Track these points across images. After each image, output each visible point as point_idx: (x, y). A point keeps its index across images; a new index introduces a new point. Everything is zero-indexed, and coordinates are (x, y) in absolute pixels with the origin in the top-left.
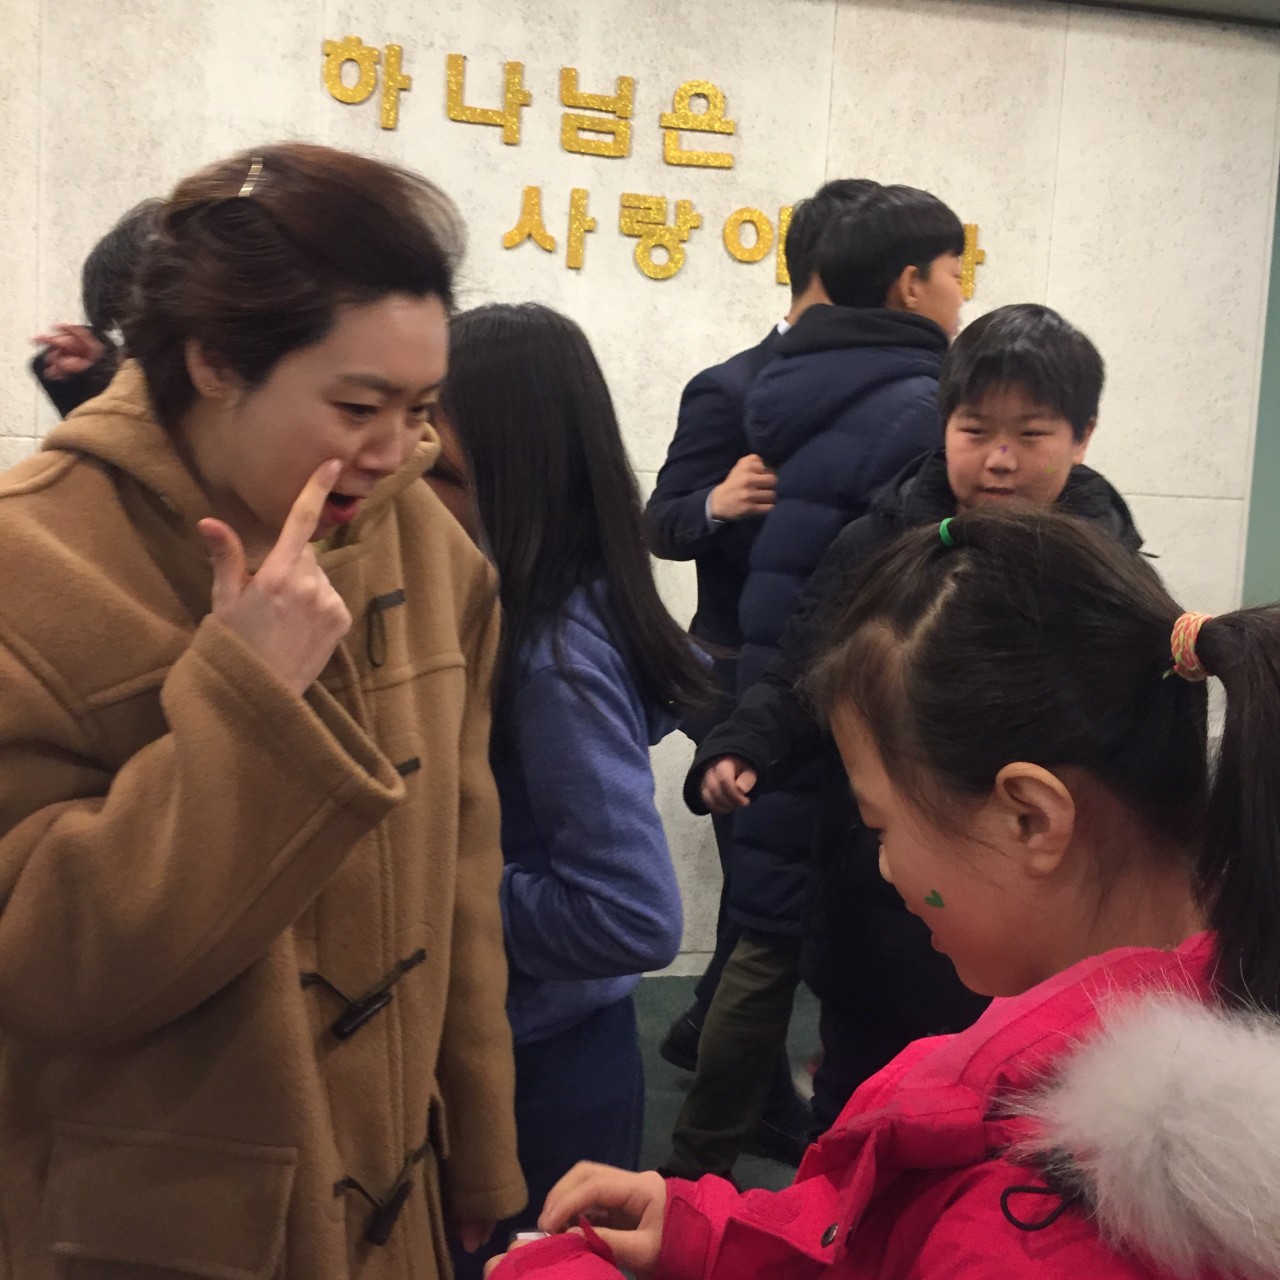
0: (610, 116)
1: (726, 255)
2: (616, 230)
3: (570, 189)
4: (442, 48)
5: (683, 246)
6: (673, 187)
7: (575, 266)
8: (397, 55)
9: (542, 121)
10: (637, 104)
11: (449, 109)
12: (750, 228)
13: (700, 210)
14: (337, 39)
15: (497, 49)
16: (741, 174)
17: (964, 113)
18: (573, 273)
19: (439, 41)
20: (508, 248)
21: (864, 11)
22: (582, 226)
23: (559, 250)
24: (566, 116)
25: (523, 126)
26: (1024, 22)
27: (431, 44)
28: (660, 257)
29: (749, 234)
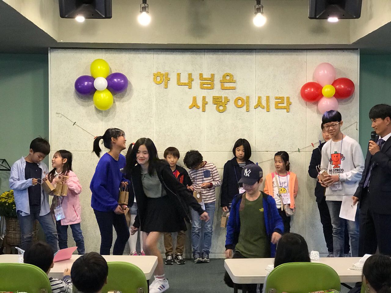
0: (210, 82)
1: (235, 107)
2: (212, 103)
3: (202, 97)
4: (176, 72)
5: (226, 105)
6: (223, 94)
7: (204, 111)
8: (167, 74)
9: (196, 84)
10: (215, 79)
11: (177, 83)
12: (240, 100)
13: (229, 98)
14: (156, 73)
15: (187, 71)
16: (237, 90)
17: (285, 74)
18: (204, 112)
19: (176, 71)
20: (190, 109)
21: (262, 56)
22: (205, 103)
23: (200, 108)
24: (200, 82)
25: (192, 85)
26: (297, 55)
27: (174, 72)
28: (221, 108)
29: (240, 103)
